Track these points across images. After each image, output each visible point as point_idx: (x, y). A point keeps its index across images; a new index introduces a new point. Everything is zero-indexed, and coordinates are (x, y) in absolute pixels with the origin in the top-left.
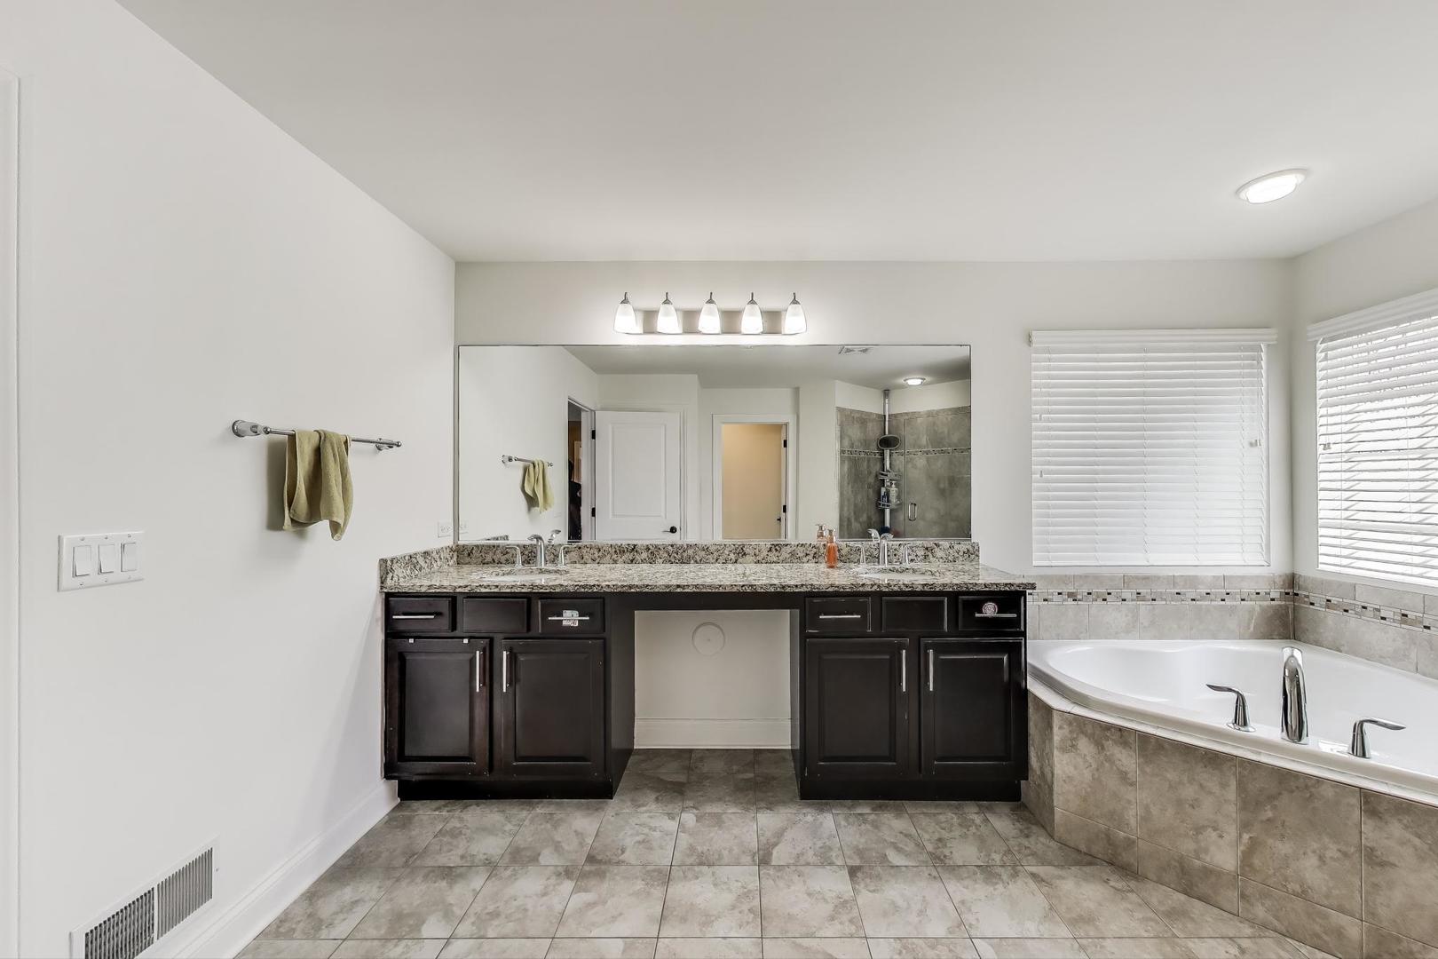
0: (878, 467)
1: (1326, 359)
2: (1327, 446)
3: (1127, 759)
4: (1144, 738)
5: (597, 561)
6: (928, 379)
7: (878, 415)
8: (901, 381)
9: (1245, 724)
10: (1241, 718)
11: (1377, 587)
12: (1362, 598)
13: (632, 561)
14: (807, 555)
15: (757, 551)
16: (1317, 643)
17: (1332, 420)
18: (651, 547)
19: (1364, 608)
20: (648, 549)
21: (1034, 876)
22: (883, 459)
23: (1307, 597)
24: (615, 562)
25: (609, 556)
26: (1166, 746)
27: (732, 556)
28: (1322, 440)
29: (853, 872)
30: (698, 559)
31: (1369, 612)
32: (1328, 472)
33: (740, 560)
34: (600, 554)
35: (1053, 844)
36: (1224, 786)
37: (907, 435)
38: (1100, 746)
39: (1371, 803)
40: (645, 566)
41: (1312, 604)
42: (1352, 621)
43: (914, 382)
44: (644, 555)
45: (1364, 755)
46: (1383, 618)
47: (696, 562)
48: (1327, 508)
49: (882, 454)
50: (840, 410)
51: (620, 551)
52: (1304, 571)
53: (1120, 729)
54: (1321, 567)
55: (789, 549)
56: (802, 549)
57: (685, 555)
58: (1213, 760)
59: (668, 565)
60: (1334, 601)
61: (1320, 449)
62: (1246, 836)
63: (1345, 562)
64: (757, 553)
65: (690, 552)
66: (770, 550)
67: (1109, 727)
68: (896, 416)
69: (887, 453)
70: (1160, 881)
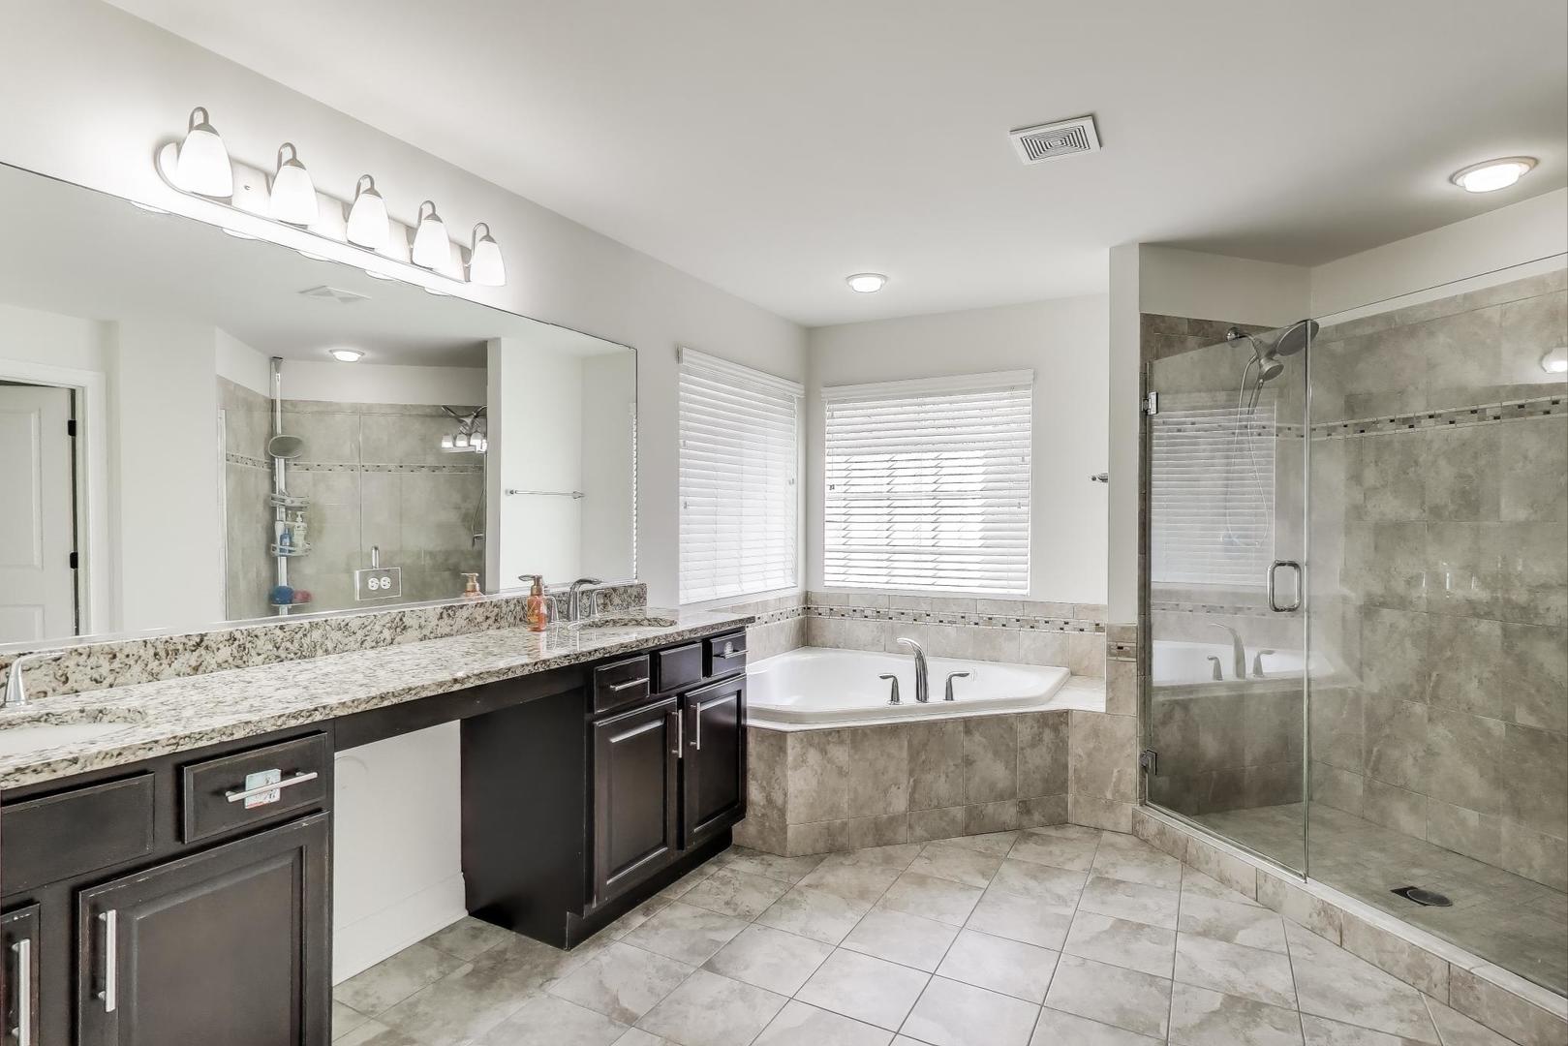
0: (266, 486)
1: (832, 417)
2: (832, 487)
3: (841, 754)
4: (854, 730)
5: (106, 683)
6: (369, 355)
7: (266, 399)
8: (325, 351)
9: (898, 700)
10: (895, 696)
11: (865, 593)
12: (853, 604)
13: (196, 669)
14: (487, 618)
15: (422, 621)
16: (824, 646)
17: (836, 466)
18: (238, 635)
19: (854, 611)
20: (232, 639)
21: (809, 886)
22: (272, 475)
23: (817, 609)
24: (155, 676)
25: (137, 669)
26: (868, 732)
27: (387, 634)
28: (828, 482)
29: (709, 966)
30: (330, 645)
31: (857, 614)
32: (832, 505)
33: (398, 639)
34: (116, 665)
35: (789, 860)
36: (901, 748)
37: (316, 438)
38: (824, 752)
39: (969, 725)
40: (229, 674)
41: (820, 614)
42: (847, 623)
43: (347, 356)
44: (225, 653)
45: (952, 699)
46: (866, 617)
47: (327, 652)
48: (832, 537)
49: (272, 466)
50: (223, 382)
51: (169, 651)
52: (814, 589)
53: (838, 731)
54: (827, 584)
55: (465, 613)
56: (481, 610)
57: (306, 641)
58: (894, 730)
59: (277, 667)
60: (835, 608)
61: (827, 488)
62: (912, 780)
63: (843, 577)
64: (423, 623)
65: (316, 635)
66: (441, 617)
67: (829, 732)
68: (294, 404)
69: (280, 463)
70: (863, 846)
